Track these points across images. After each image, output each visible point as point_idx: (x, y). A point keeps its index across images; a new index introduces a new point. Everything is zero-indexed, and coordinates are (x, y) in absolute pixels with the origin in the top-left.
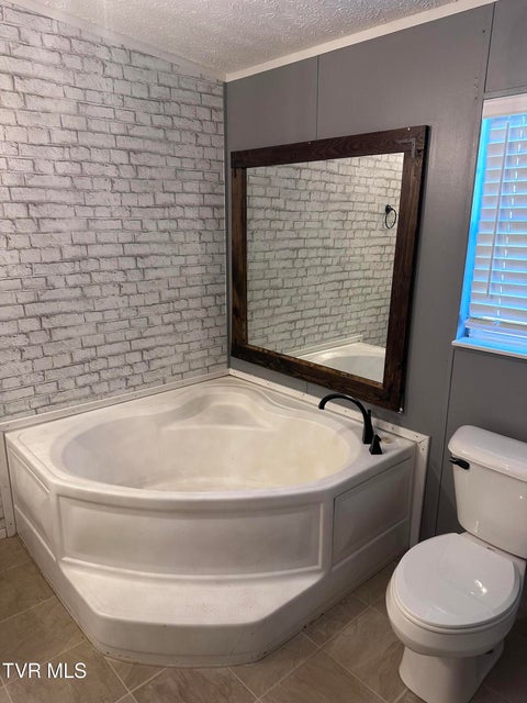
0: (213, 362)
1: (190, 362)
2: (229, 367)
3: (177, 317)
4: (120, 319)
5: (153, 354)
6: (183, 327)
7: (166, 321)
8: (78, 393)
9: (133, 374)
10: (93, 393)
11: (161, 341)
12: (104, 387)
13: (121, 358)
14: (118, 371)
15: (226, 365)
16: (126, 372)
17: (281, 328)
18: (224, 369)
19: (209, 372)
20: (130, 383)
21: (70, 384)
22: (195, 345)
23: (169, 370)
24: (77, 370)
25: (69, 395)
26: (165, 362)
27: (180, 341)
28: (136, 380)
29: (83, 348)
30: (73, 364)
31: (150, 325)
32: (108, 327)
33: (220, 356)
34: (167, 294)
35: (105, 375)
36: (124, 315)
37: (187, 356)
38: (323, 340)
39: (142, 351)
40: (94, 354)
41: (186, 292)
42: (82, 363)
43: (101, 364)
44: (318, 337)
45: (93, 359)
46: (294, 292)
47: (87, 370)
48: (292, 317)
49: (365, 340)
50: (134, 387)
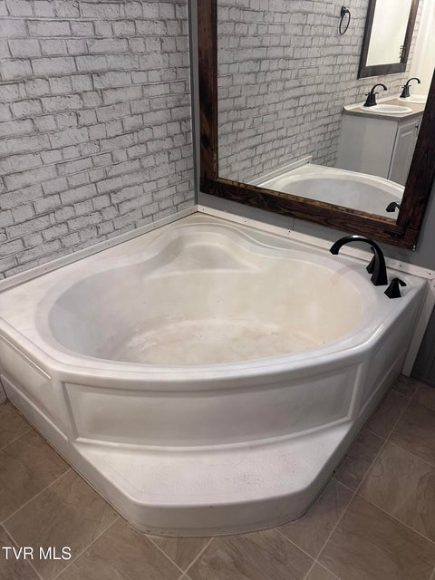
0: (182, 200)
1: (160, 201)
2: (196, 203)
3: (142, 150)
4: (82, 157)
5: (121, 196)
6: (149, 162)
7: (131, 156)
8: (47, 248)
9: (104, 221)
10: (64, 247)
11: (128, 180)
12: (74, 239)
13: (88, 204)
14: (87, 219)
15: (193, 201)
16: (95, 219)
17: (243, 155)
18: (191, 207)
19: (178, 211)
20: (101, 231)
21: (37, 240)
22: (163, 182)
23: (139, 212)
24: (42, 223)
25: (39, 252)
26: (134, 204)
27: (148, 178)
28: (106, 228)
29: (45, 196)
30: (37, 216)
31: (115, 163)
32: (69, 168)
33: (188, 192)
34: (131, 122)
35: (74, 225)
36: (86, 152)
37: (155, 196)
38: (279, 165)
39: (109, 194)
40: (58, 202)
41: (151, 118)
42: (47, 214)
43: (68, 212)
44: (274, 162)
45: (59, 208)
46: (255, 112)
47: (53, 221)
48: (253, 142)
49: (314, 161)
50: (106, 235)
